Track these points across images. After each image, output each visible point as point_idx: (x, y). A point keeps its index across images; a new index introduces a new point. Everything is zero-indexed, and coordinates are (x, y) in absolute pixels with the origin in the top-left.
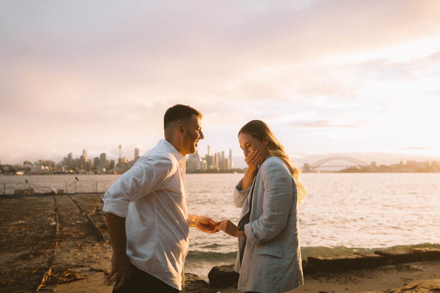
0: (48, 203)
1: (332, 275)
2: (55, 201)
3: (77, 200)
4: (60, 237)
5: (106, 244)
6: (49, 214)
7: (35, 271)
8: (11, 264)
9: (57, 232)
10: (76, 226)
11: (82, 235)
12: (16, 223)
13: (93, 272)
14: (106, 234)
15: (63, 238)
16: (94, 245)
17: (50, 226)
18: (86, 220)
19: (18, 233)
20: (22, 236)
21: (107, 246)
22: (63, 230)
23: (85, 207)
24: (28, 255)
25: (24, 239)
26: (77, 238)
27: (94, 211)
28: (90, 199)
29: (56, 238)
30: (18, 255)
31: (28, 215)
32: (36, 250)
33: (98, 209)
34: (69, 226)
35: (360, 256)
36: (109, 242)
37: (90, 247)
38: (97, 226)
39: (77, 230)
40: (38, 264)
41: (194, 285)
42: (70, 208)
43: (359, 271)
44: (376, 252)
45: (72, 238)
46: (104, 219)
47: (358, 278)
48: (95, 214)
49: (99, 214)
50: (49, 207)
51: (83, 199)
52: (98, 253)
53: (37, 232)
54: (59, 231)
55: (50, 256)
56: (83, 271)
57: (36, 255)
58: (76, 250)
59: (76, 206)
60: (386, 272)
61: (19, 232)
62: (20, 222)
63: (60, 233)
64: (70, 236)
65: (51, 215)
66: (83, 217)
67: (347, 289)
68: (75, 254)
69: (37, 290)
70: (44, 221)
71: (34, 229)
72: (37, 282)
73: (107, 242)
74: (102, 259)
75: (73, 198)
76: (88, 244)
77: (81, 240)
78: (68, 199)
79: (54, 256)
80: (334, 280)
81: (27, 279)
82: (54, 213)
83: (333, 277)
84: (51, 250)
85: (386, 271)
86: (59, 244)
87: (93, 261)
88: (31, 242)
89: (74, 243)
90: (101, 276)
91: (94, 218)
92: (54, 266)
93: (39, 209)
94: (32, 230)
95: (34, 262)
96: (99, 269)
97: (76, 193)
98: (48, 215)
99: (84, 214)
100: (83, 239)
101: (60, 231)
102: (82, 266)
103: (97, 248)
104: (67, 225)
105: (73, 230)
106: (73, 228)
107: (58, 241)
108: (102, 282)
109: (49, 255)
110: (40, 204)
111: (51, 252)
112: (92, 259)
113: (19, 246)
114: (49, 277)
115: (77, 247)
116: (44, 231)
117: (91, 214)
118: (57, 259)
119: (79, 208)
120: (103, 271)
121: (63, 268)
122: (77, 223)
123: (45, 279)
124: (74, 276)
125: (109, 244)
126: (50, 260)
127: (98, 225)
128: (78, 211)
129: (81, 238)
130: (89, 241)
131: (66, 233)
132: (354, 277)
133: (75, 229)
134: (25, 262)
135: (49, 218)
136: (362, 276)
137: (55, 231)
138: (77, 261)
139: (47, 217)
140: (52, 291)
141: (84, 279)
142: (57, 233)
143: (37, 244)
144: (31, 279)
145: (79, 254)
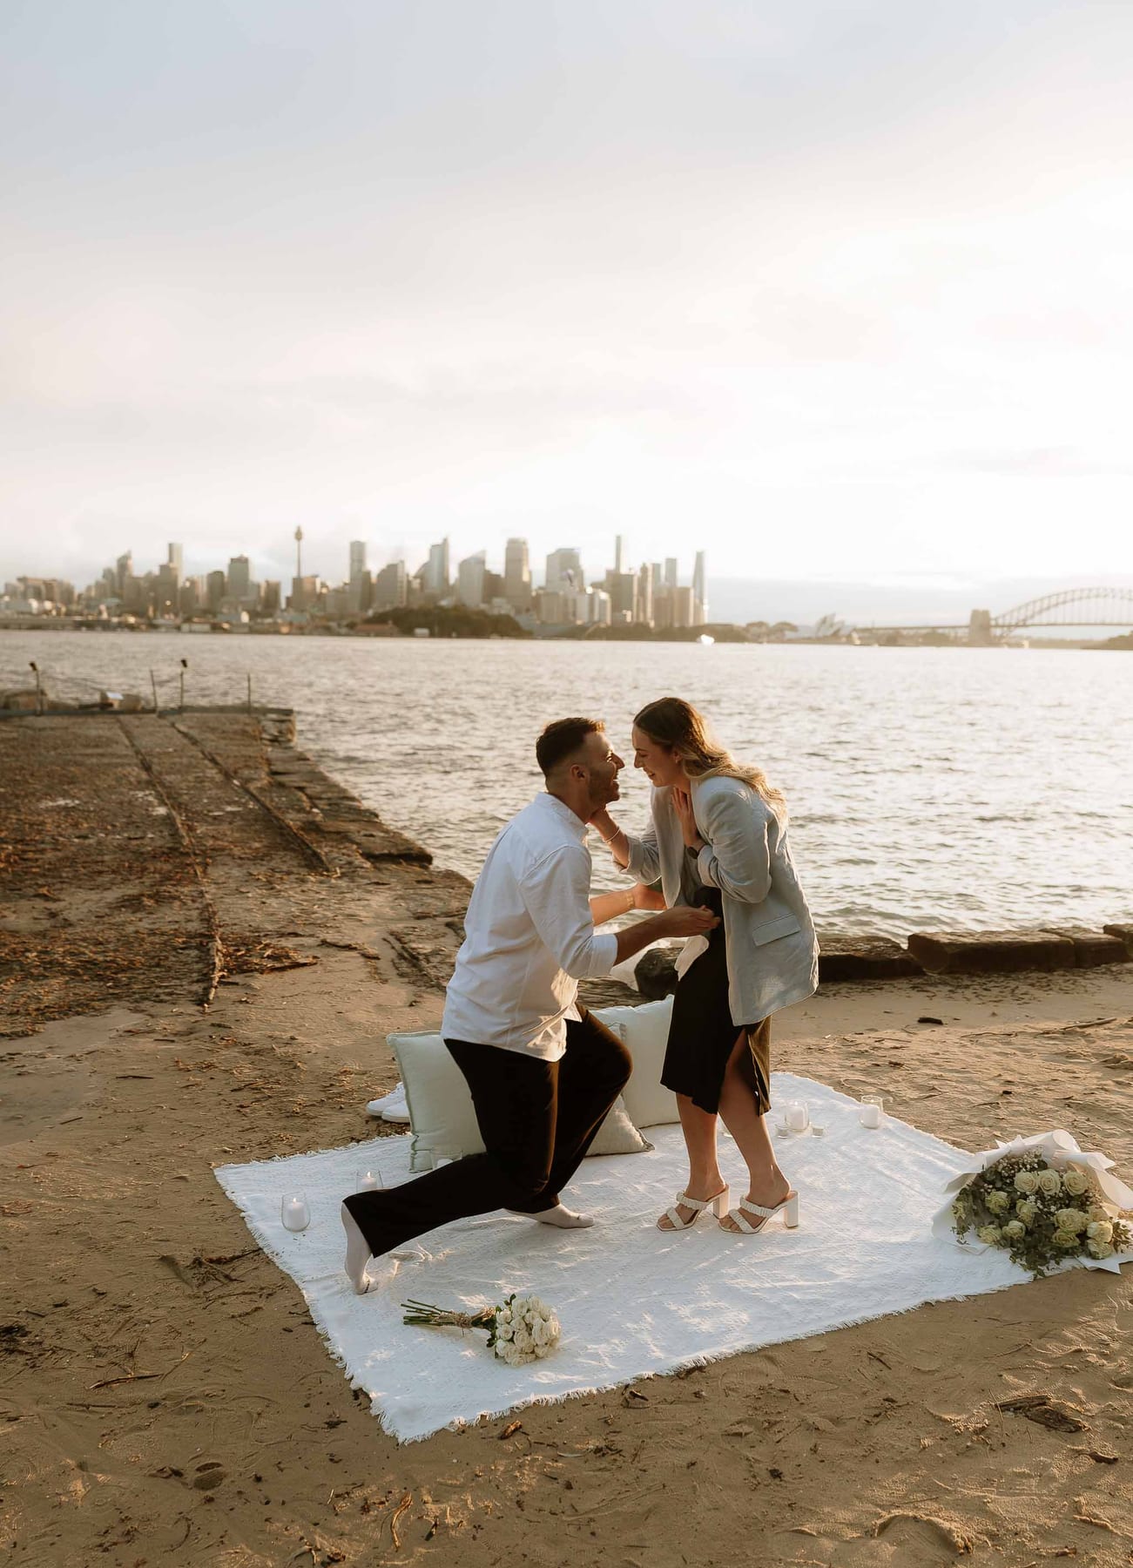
0: (110, 742)
1: (967, 982)
2: (128, 734)
3: (193, 733)
4: (197, 852)
5: (335, 879)
6: (132, 779)
7: (180, 940)
8: (106, 919)
9: (183, 837)
10: (230, 823)
11: (257, 849)
12: (51, 804)
13: (331, 951)
14: (326, 850)
15: (209, 856)
16: (303, 881)
17: (156, 819)
18: (251, 805)
19: (78, 837)
20: (90, 845)
21: (343, 883)
22: (198, 832)
23: (230, 761)
24: (138, 897)
25: (101, 853)
26: (249, 859)
27: (263, 776)
28: (235, 732)
29: (187, 854)
30: (112, 895)
31: (72, 781)
32: (152, 886)
33: (274, 768)
34: (210, 820)
35: (1055, 938)
36: (343, 875)
37: (295, 885)
38: (291, 823)
39: (237, 835)
40: (177, 922)
41: (598, 991)
42: (185, 761)
43: (1044, 975)
44: (1107, 929)
45: (233, 857)
46: (305, 804)
47: (1032, 991)
48: (270, 783)
49: (281, 785)
50: (120, 757)
51: (213, 730)
52: (325, 903)
53: (126, 835)
54: (188, 834)
55: (197, 905)
56: (302, 945)
57: (158, 898)
58: (260, 892)
59: (201, 756)
60: (1116, 979)
61: (77, 833)
62: (61, 802)
63: (193, 840)
64: (227, 852)
65: (139, 782)
66: (237, 794)
67: (994, 1014)
68: (264, 903)
69: (215, 983)
70: (130, 802)
71: (114, 826)
72: (200, 966)
73: (335, 871)
74: (340, 917)
75: (183, 728)
76: (285, 877)
77: (262, 865)
78: (169, 731)
79: (210, 905)
80: (968, 993)
81: (174, 959)
82: (144, 776)
83: (967, 987)
84: (191, 888)
85: (1116, 977)
86: (204, 872)
87: (319, 922)
88: (127, 864)
89: (245, 871)
90: (354, 960)
91: (272, 801)
92: (221, 930)
93: (94, 760)
94: (109, 827)
95: (164, 918)
96: (341, 944)
97: (181, 710)
98: (131, 783)
99: (236, 782)
100: (264, 863)
101: (191, 834)
102: (296, 935)
103: (315, 888)
104: (203, 817)
105: (226, 835)
106: (225, 827)
107: (197, 864)
108: (363, 976)
109: (193, 901)
110: (87, 746)
111: (194, 894)
112: (313, 916)
113: (100, 873)
114: (224, 955)
115: (259, 884)
116: (145, 832)
117: (259, 785)
118: (220, 913)
119: (213, 760)
120: (355, 949)
121: (250, 937)
122: (228, 813)
123: (220, 960)
124: (288, 957)
125: (346, 879)
126: (201, 914)
127: (292, 820)
128: (212, 772)
129: (258, 858)
130: (285, 868)
131: (210, 843)
132: (1024, 988)
133: (232, 830)
134: (139, 915)
135: (140, 794)
136: (1048, 987)
137: (175, 834)
138: (278, 922)
139: (130, 789)
140: (249, 987)
141: (315, 964)
142: (186, 842)
143: (144, 869)
144: (182, 958)
145: (273, 902)
